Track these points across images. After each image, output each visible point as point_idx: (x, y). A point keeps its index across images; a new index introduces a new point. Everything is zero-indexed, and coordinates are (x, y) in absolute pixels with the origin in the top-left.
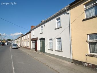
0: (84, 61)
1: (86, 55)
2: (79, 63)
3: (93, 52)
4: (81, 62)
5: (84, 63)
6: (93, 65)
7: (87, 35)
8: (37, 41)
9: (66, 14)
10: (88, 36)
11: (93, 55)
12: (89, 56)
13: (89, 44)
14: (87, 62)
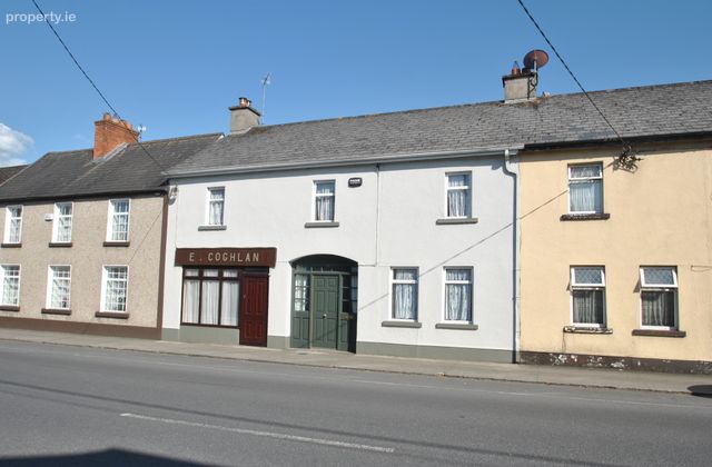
0: (557, 349)
1: (564, 331)
2: (543, 359)
3: (581, 322)
4: (547, 353)
5: (558, 355)
6: (580, 357)
7: (571, 266)
8: (272, 272)
9: (501, 168)
10: (573, 270)
11: (583, 329)
12: (572, 332)
13: (571, 297)
14: (567, 352)
